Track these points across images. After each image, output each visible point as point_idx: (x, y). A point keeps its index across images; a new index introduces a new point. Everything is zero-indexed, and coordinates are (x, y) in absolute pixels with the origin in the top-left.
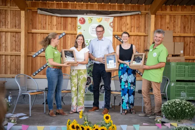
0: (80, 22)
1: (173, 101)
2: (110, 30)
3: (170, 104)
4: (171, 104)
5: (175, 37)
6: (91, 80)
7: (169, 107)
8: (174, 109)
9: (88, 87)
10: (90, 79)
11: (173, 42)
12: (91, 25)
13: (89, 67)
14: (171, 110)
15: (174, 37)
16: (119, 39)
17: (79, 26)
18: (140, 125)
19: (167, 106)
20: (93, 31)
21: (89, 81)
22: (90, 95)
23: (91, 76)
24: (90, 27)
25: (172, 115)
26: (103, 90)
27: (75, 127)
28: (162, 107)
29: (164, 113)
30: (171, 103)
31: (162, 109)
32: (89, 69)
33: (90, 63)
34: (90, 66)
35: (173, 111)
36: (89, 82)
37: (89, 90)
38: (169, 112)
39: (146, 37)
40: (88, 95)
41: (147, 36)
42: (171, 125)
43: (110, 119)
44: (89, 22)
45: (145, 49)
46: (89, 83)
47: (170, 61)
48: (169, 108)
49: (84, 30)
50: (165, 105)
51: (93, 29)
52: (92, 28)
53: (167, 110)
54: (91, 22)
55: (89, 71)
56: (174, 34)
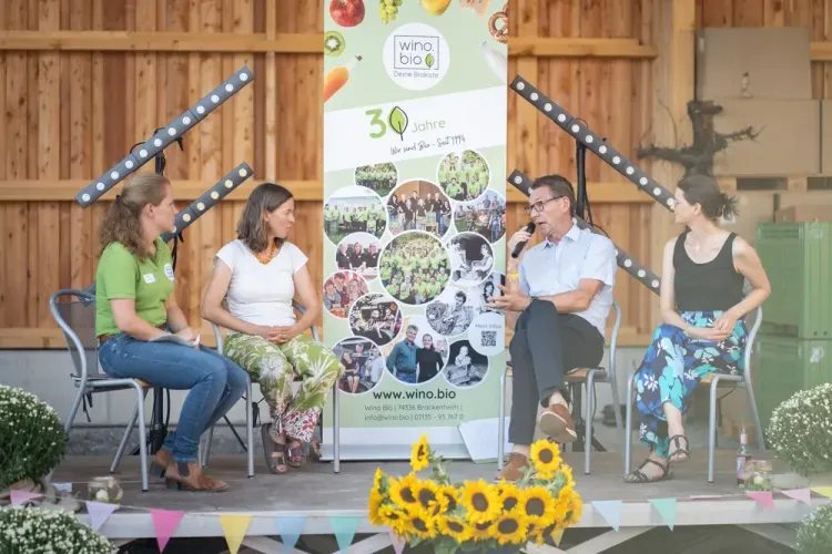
0: (338, 13)
1: (823, 391)
2: (495, 53)
3: (807, 402)
4: (813, 402)
5: (822, 63)
6: (400, 316)
7: (804, 416)
8: (827, 423)
9: (388, 354)
10: (394, 313)
11: (814, 97)
12: (395, 33)
13: (388, 248)
14: (812, 428)
15: (814, 63)
16: (548, 107)
17: (331, 37)
18: (678, 501)
19: (796, 415)
20: (404, 60)
21: (393, 326)
22: (398, 396)
23: (402, 297)
24: (391, 38)
25: (817, 454)
26: (462, 368)
27: (415, 495)
28: (775, 419)
29: (782, 445)
30: (815, 397)
31: (775, 428)
32: (391, 261)
33: (394, 230)
34: (395, 243)
35: (821, 430)
36: (388, 328)
37: (391, 371)
38: (806, 437)
39: (645, 66)
40: (388, 396)
41: (651, 59)
42: (814, 495)
43: (557, 460)
44: (384, 15)
45: (636, 146)
46: (390, 333)
47: (799, 218)
48: (805, 422)
49: (360, 58)
50: (787, 411)
51: (405, 52)
52: (399, 49)
53: (795, 431)
54: (396, 12)
55: (390, 270)
56: (817, 45)
